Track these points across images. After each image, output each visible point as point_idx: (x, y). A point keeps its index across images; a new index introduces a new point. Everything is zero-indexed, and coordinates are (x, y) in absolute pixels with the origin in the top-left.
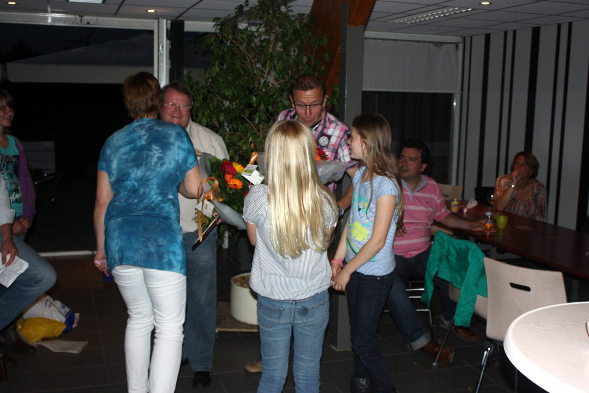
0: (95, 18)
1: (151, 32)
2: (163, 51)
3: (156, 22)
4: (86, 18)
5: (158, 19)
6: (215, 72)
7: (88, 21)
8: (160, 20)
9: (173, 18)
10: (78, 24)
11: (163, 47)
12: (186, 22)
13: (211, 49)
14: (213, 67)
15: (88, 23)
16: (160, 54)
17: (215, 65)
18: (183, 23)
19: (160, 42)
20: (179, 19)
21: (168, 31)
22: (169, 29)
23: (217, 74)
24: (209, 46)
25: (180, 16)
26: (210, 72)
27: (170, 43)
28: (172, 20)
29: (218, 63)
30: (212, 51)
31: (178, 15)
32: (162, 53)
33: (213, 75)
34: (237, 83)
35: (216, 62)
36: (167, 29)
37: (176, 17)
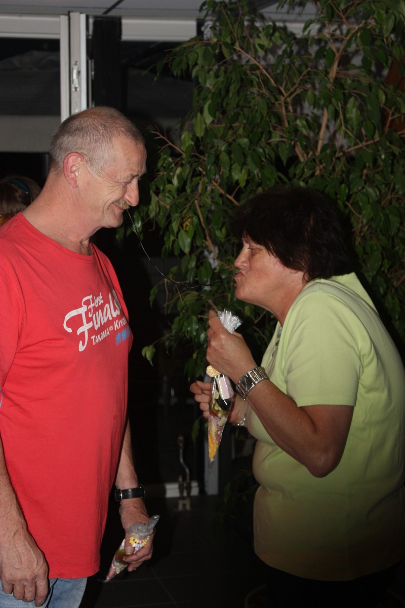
1: (54, 45)
2: (80, 83)
3: (64, 19)
5: (68, 14)
6: (204, 126)
8: (72, 14)
9: (100, 13)
11: (79, 73)
12: (125, 22)
13: (194, 74)
14: (199, 114)
16: (73, 89)
17: (202, 112)
18: (120, 24)
19: (73, 62)
20: (111, 14)
21: (88, 41)
22: (90, 37)
23: (207, 131)
24: (191, 68)
25: (114, 7)
26: (192, 126)
27: (93, 64)
28: (95, 17)
29: (210, 105)
30: (197, 77)
31: (109, 6)
32: (77, 86)
33: (200, 134)
34: (261, 150)
35: (205, 104)
36: (87, 36)
37: (104, 10)
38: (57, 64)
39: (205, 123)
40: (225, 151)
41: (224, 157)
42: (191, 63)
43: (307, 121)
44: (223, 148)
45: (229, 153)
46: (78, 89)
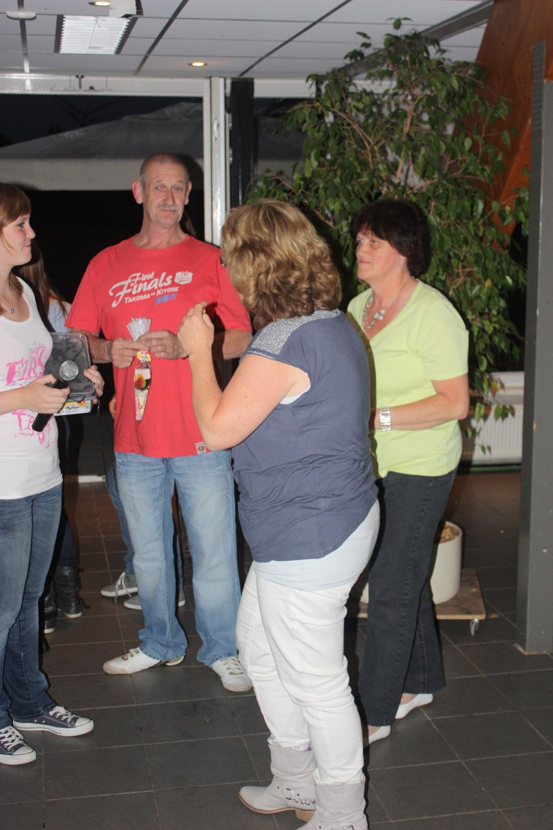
0: (103, 79)
1: (199, 100)
2: (219, 134)
3: (206, 82)
4: (88, 80)
5: (210, 77)
6: (311, 169)
7: (91, 85)
8: (213, 79)
9: (236, 75)
10: (75, 90)
11: (218, 126)
12: (256, 82)
13: (303, 129)
14: (307, 160)
15: (92, 88)
16: (214, 139)
17: (310, 157)
18: (253, 84)
19: (213, 117)
20: (246, 76)
21: (226, 97)
22: (228, 95)
23: (313, 172)
24: (300, 124)
25: (247, 71)
26: (302, 169)
27: (231, 118)
28: (233, 79)
29: (315, 153)
30: (306, 132)
31: (243, 70)
32: (217, 136)
33: (308, 175)
34: (350, 188)
35: (312, 151)
36: (225, 94)
37: (240, 73)
38: (201, 114)
39: (312, 167)
40: (323, 188)
41: (321, 192)
42: (300, 121)
43: (387, 165)
44: (321, 186)
45: (326, 189)
46: (218, 139)
